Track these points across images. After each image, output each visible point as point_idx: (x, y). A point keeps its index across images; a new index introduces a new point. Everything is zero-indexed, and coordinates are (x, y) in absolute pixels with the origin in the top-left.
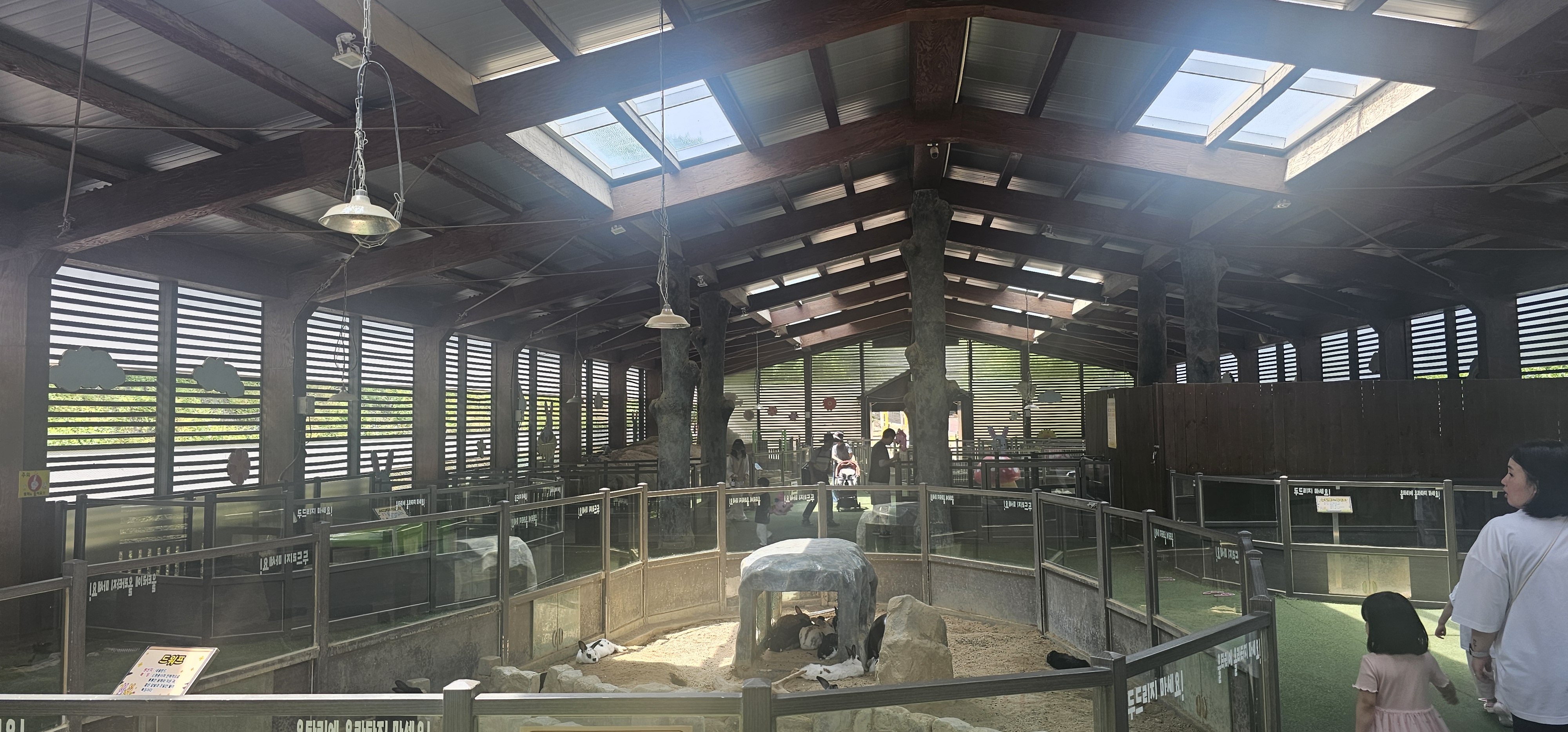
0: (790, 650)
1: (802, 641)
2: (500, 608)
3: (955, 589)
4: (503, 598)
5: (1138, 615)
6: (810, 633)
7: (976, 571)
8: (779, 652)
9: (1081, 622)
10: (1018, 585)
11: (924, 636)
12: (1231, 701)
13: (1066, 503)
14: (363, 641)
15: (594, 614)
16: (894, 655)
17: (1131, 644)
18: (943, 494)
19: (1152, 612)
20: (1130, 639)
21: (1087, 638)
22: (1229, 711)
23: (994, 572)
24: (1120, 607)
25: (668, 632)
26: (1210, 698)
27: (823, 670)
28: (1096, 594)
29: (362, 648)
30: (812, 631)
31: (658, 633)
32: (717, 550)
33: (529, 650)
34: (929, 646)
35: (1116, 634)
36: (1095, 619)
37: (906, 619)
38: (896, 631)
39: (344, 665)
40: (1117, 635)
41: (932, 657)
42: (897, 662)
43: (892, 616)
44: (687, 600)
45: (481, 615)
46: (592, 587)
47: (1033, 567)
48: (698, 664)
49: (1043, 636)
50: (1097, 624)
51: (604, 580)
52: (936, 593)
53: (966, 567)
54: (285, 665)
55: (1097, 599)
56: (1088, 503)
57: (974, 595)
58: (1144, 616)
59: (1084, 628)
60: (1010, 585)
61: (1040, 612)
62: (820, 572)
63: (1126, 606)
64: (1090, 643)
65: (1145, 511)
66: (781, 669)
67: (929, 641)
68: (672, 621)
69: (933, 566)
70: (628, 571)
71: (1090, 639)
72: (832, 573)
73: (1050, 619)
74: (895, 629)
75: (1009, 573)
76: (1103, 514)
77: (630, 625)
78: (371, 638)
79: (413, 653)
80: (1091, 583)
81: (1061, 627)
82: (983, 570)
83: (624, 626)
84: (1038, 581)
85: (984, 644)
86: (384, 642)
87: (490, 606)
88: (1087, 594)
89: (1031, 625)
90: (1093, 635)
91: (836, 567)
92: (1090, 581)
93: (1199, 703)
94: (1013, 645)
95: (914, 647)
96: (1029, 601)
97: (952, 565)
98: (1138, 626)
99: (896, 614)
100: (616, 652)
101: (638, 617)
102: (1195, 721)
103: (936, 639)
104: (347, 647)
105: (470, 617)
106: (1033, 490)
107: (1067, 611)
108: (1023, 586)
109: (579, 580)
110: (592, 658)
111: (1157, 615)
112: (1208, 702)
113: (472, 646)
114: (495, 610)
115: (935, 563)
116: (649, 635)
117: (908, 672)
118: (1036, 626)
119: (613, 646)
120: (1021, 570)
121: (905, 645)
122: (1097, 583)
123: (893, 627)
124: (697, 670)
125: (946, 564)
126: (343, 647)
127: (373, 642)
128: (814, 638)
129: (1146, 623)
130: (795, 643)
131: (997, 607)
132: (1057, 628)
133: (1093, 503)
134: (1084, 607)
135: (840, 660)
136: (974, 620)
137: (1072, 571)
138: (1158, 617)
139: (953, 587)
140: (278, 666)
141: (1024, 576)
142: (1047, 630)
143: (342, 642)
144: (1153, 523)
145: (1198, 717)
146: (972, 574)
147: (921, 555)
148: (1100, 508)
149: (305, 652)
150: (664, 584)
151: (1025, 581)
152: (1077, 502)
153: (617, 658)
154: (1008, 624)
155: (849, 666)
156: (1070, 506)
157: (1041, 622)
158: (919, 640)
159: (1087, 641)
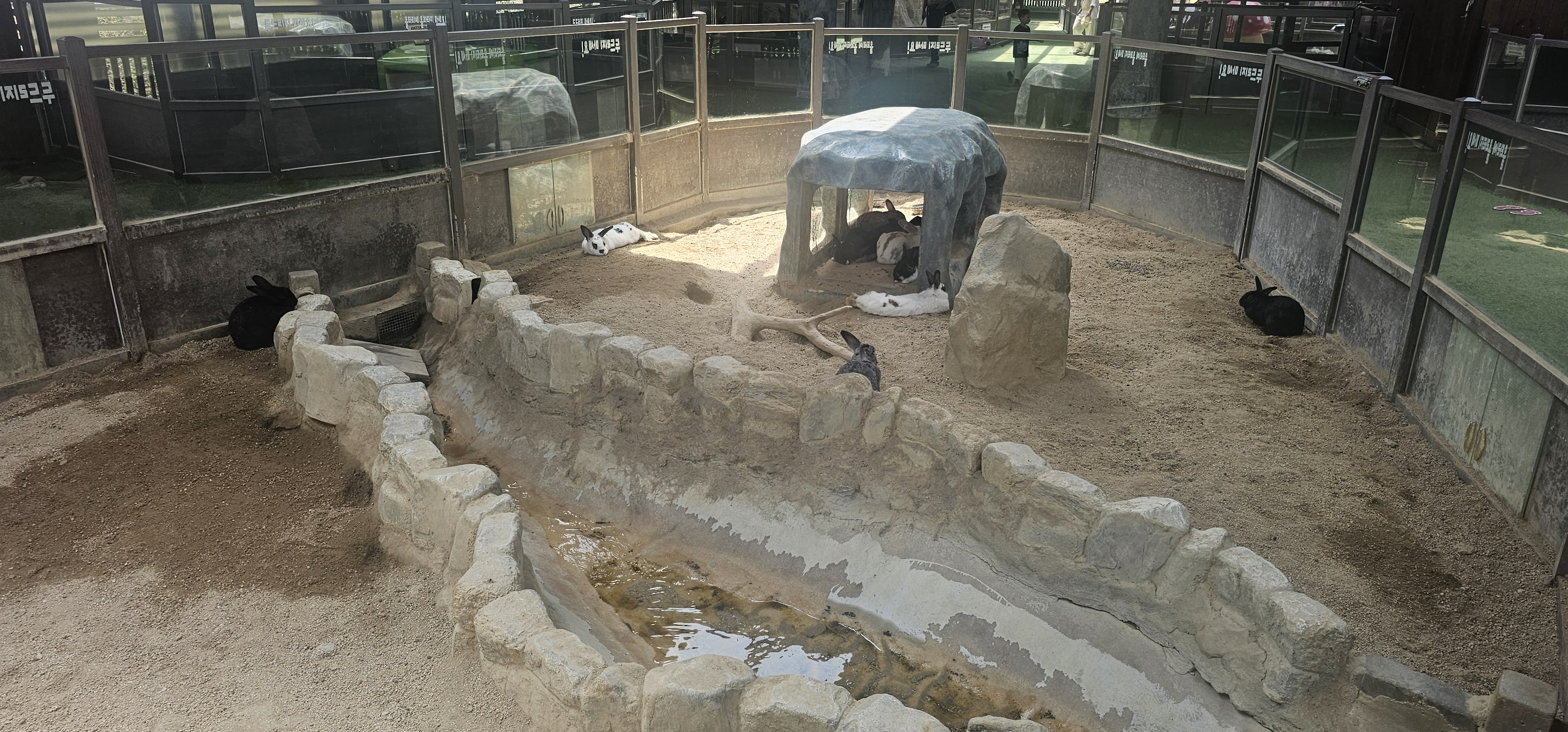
0: (861, 262)
1: (879, 251)
2: (446, 178)
3: (1128, 185)
4: (449, 164)
5: (1398, 269)
6: (891, 243)
7: (1162, 165)
8: (845, 264)
9: (1299, 256)
10: (1217, 189)
11: (1027, 279)
12: (1540, 455)
13: (1317, 74)
14: (192, 218)
15: (619, 188)
16: (975, 304)
17: (1374, 308)
18: (1133, 49)
19: (1425, 270)
20: (1373, 301)
21: (1304, 280)
22: (1531, 469)
23: (1185, 167)
24: (1369, 249)
25: (734, 215)
26: (1498, 435)
27: (887, 302)
28: (1333, 221)
29: (194, 229)
30: (894, 240)
31: (721, 215)
32: (810, 111)
33: (507, 233)
34: (1032, 294)
35: (1352, 287)
36: (1322, 257)
37: (1004, 251)
38: (985, 269)
39: (165, 252)
40: (1353, 289)
41: (1034, 312)
42: (978, 315)
43: (984, 244)
44: (764, 175)
45: (412, 187)
46: (613, 153)
47: (1245, 166)
48: (736, 269)
49: (1238, 264)
50: (1325, 265)
51: (632, 144)
52: (1101, 188)
53: (1148, 157)
54: (40, 251)
55: (1333, 229)
56: (1356, 76)
57: (1152, 197)
58: (1407, 273)
59: (1302, 265)
60: (1206, 188)
61: (1241, 231)
62: (902, 163)
63: (1380, 251)
64: (1307, 289)
65: (1460, 99)
66: (836, 291)
67: (1035, 288)
68: (744, 200)
69: (1103, 152)
70: (673, 133)
71: (1308, 284)
72: (919, 165)
73: (1254, 242)
74: (985, 266)
75: (1208, 172)
76: (1377, 97)
77: (680, 203)
78: (208, 215)
79: (295, 237)
80: (1329, 205)
81: (1268, 256)
82: (1171, 163)
83: (668, 204)
84: (1247, 186)
85: (1146, 272)
86: (237, 222)
87: (429, 175)
88: (1319, 219)
89: (1225, 245)
90: (1314, 279)
91: (929, 156)
92: (1328, 200)
93: (1471, 435)
94: (1188, 277)
95: (1008, 296)
96: (1228, 213)
97: (1128, 153)
98: (1393, 285)
99: (990, 241)
100: (642, 240)
101: (693, 192)
102: (1454, 458)
103: (1047, 285)
104: (164, 226)
105: (393, 190)
106: (1270, 50)
107: (1281, 236)
108: (1225, 191)
109: (588, 144)
110: (599, 249)
111: (1433, 277)
112: (1493, 439)
113: (403, 227)
114: (437, 180)
115: (1106, 147)
116: (706, 217)
117: (991, 332)
118: (1232, 248)
119: (638, 232)
120: (1227, 169)
121: (992, 292)
122: (1339, 205)
123: (982, 262)
124: (733, 278)
125: (1121, 151)
126: (154, 226)
127: (212, 221)
128: (896, 249)
129: (1409, 284)
130: (870, 253)
131: (1181, 216)
132: (1261, 256)
133: (1363, 78)
134: (1308, 236)
135: (919, 288)
136: (1146, 229)
137: (1303, 181)
138: (1434, 280)
139: (1126, 183)
140: (27, 253)
141: (1229, 178)
142: (1246, 256)
143: (153, 220)
144: (1469, 123)
145: (1464, 453)
146: (1154, 168)
147: (1089, 134)
148: (1375, 86)
149: (78, 233)
150: (733, 153)
151: (1229, 184)
152: (1337, 73)
153: (636, 251)
154: (1191, 241)
155: (927, 299)
156: (1323, 79)
157: (1239, 247)
158: (1017, 286)
159: (1303, 286)
